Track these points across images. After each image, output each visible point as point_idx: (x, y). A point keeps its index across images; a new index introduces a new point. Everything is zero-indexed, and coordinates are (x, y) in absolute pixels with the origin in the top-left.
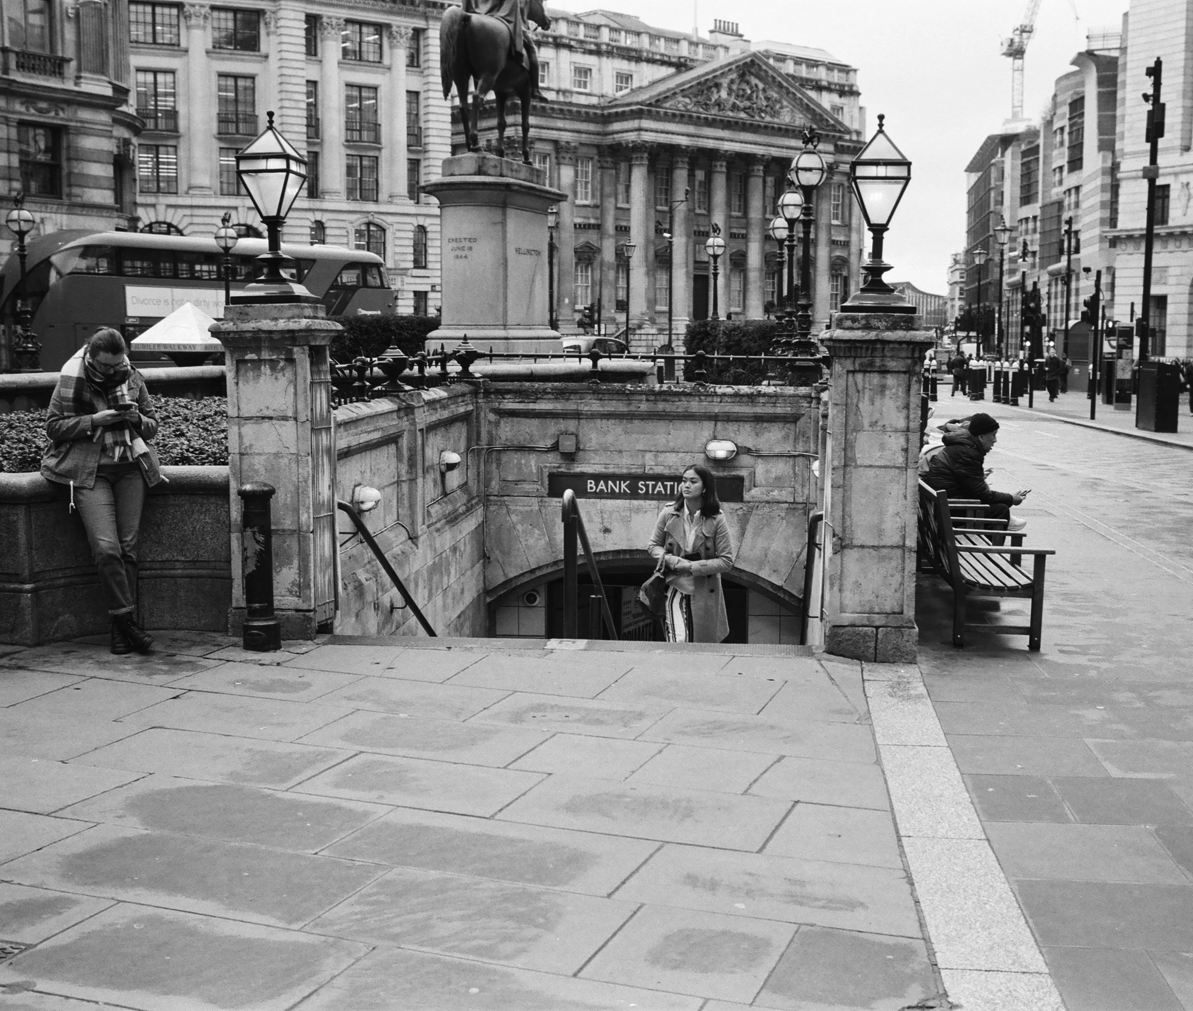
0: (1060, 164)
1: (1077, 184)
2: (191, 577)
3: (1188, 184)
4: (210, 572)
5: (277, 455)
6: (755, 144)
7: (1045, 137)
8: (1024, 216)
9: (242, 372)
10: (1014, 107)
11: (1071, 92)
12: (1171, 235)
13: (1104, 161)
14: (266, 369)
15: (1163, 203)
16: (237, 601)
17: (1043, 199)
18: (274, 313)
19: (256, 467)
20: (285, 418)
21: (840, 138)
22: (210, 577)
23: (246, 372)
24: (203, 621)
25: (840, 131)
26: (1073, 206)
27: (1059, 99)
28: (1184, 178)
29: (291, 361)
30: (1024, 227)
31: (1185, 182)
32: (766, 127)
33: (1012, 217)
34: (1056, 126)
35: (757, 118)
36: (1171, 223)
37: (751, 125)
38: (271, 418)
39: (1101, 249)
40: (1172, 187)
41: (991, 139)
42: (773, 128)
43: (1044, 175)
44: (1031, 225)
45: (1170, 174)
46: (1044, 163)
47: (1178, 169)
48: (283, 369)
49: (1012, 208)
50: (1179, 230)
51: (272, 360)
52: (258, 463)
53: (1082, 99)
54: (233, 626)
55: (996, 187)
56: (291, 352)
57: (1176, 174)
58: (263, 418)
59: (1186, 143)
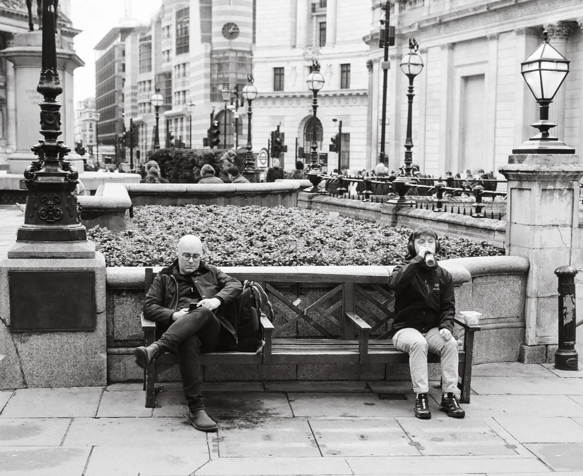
0: (168, 48)
1: (184, 62)
2: (497, 328)
3: (295, 67)
4: (508, 324)
5: (559, 248)
6: (11, 25)
7: (156, 31)
8: (142, 80)
9: (543, 197)
10: (125, 10)
11: (175, 5)
12: (286, 97)
13: (206, 49)
14: (556, 195)
15: (280, 78)
16: (532, 341)
17: (155, 69)
18: (564, 160)
19: (547, 257)
20: (565, 226)
21: (64, 26)
22: (508, 327)
23: (546, 196)
24: (502, 356)
25: (64, 21)
26: (181, 75)
27: (166, 8)
28: (293, 64)
29: (571, 190)
30: (143, 86)
31: (294, 66)
32: (17, 15)
33: (133, 80)
34: (164, 25)
35: (12, 8)
36: (286, 90)
37: (8, 12)
38: (557, 226)
39: (205, 103)
40: (285, 69)
41: (114, 29)
42: (22, 15)
43: (156, 55)
44: (147, 85)
45: (284, 61)
46: (156, 48)
47: (288, 59)
48: (566, 195)
49: (133, 74)
50: (292, 94)
51: (560, 189)
52: (548, 253)
53: (187, 10)
54: (528, 357)
55: (119, 61)
56: (571, 185)
57: (288, 61)
58: (553, 225)
59: (293, 44)
